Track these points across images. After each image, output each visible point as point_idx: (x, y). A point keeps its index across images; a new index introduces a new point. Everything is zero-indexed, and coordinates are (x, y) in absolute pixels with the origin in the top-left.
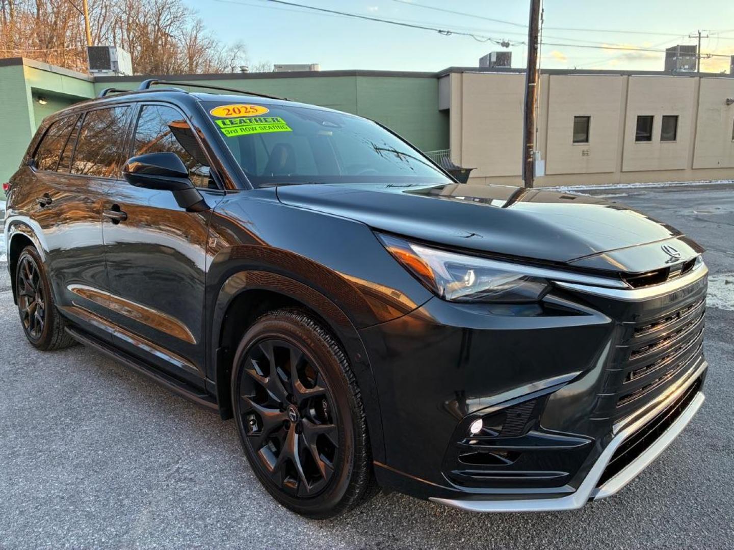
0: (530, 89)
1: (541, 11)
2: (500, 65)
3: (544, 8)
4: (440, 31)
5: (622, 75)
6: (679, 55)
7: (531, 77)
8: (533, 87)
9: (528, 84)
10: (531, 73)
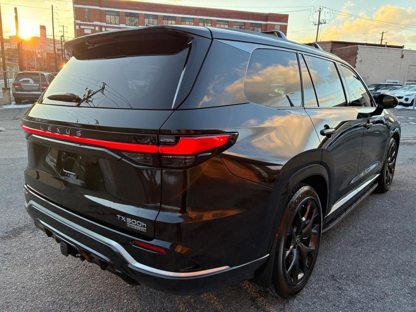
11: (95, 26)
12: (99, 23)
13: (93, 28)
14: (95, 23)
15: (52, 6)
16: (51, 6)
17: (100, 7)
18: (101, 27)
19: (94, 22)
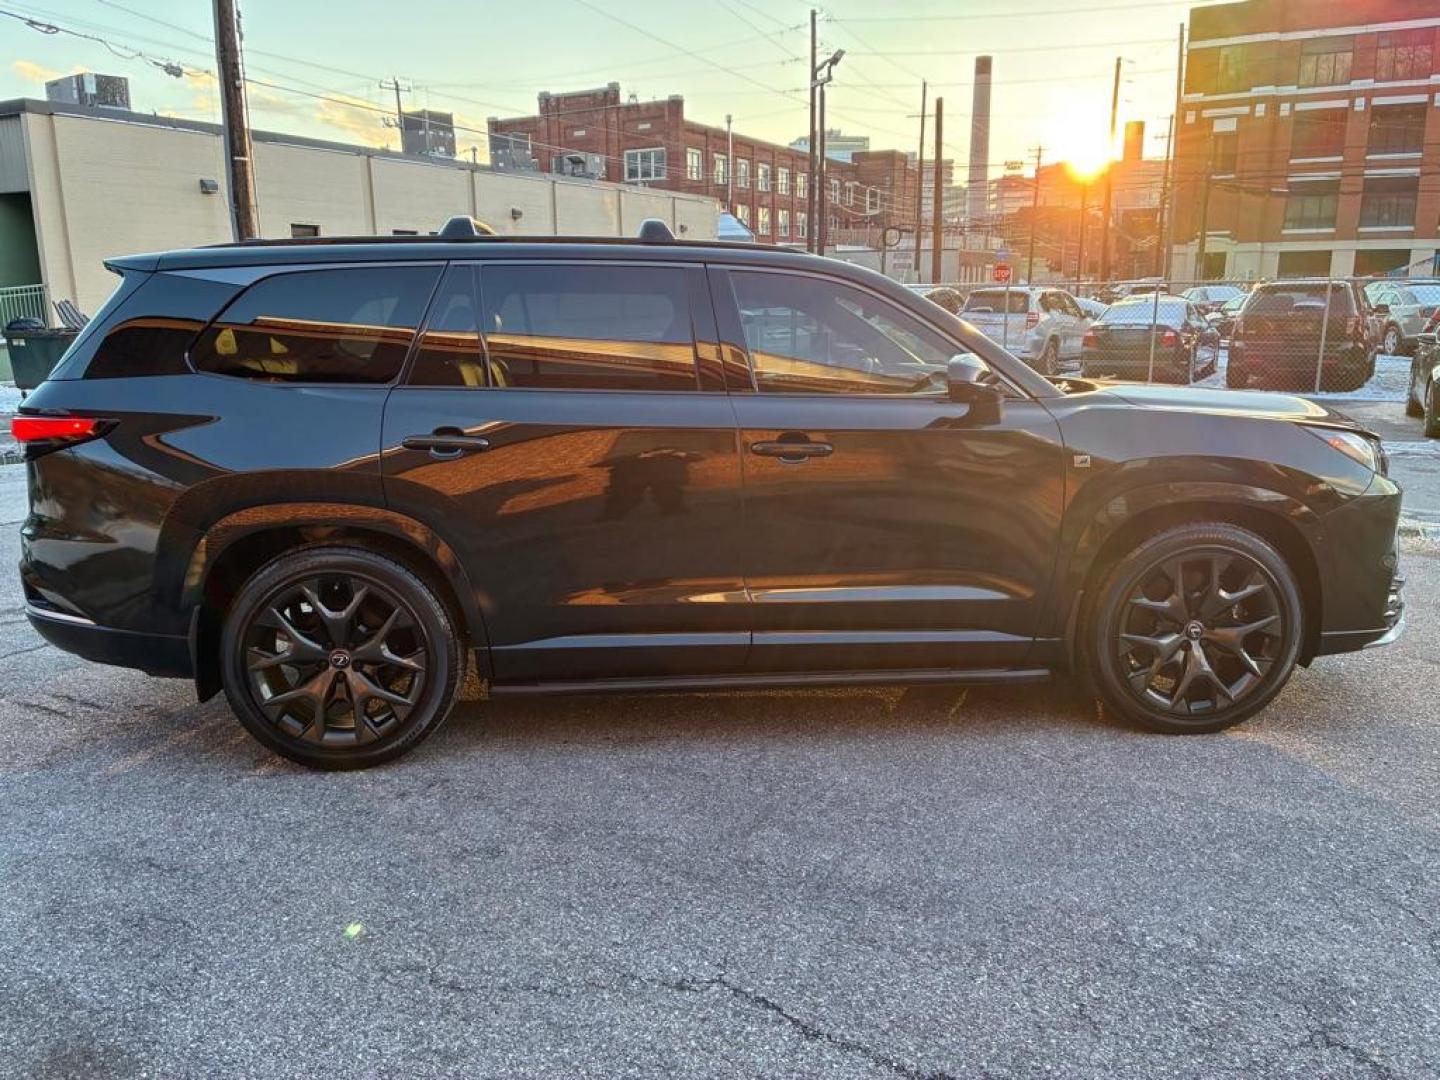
0: (239, 169)
1: (235, 16)
2: (106, 103)
3: (240, 9)
4: (32, 23)
5: (358, 154)
6: (427, 126)
7: (237, 143)
8: (244, 164)
9: (232, 155)
10: (236, 135)
11: (1252, 102)
12: (1269, 90)
13: (1246, 110)
14: (1256, 92)
15: (1119, 60)
16: (1115, 62)
17: (1282, 31)
18: (1274, 103)
19: (1254, 90)
